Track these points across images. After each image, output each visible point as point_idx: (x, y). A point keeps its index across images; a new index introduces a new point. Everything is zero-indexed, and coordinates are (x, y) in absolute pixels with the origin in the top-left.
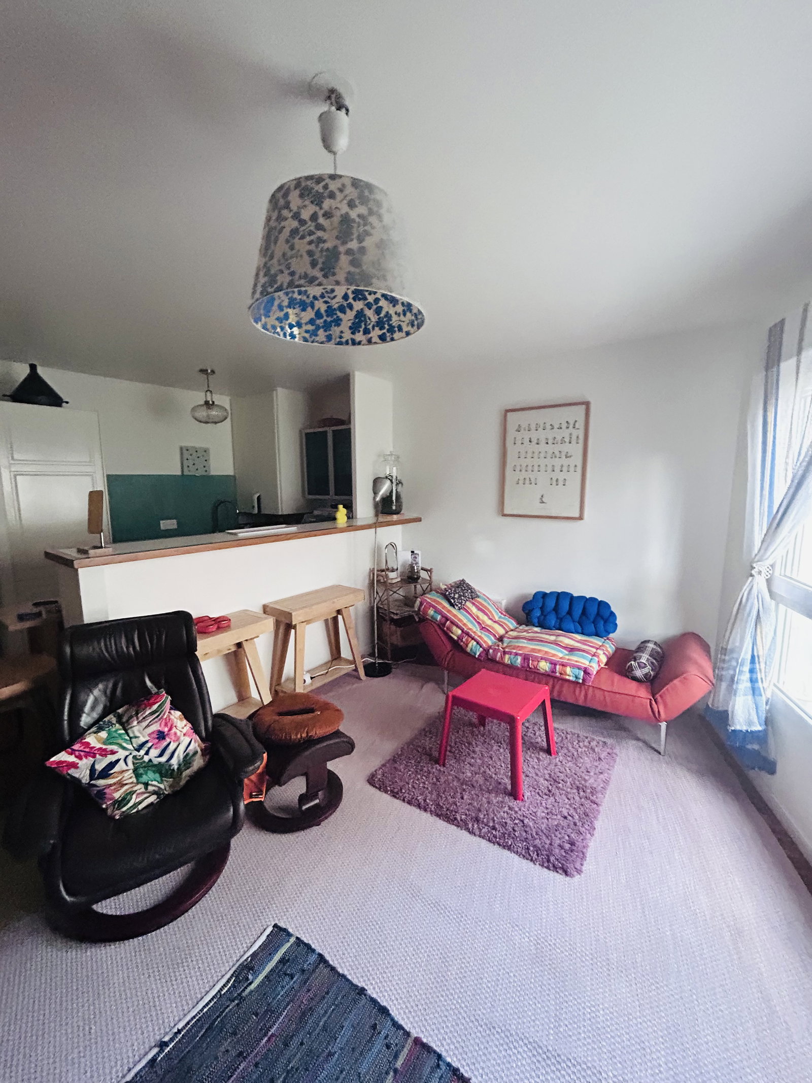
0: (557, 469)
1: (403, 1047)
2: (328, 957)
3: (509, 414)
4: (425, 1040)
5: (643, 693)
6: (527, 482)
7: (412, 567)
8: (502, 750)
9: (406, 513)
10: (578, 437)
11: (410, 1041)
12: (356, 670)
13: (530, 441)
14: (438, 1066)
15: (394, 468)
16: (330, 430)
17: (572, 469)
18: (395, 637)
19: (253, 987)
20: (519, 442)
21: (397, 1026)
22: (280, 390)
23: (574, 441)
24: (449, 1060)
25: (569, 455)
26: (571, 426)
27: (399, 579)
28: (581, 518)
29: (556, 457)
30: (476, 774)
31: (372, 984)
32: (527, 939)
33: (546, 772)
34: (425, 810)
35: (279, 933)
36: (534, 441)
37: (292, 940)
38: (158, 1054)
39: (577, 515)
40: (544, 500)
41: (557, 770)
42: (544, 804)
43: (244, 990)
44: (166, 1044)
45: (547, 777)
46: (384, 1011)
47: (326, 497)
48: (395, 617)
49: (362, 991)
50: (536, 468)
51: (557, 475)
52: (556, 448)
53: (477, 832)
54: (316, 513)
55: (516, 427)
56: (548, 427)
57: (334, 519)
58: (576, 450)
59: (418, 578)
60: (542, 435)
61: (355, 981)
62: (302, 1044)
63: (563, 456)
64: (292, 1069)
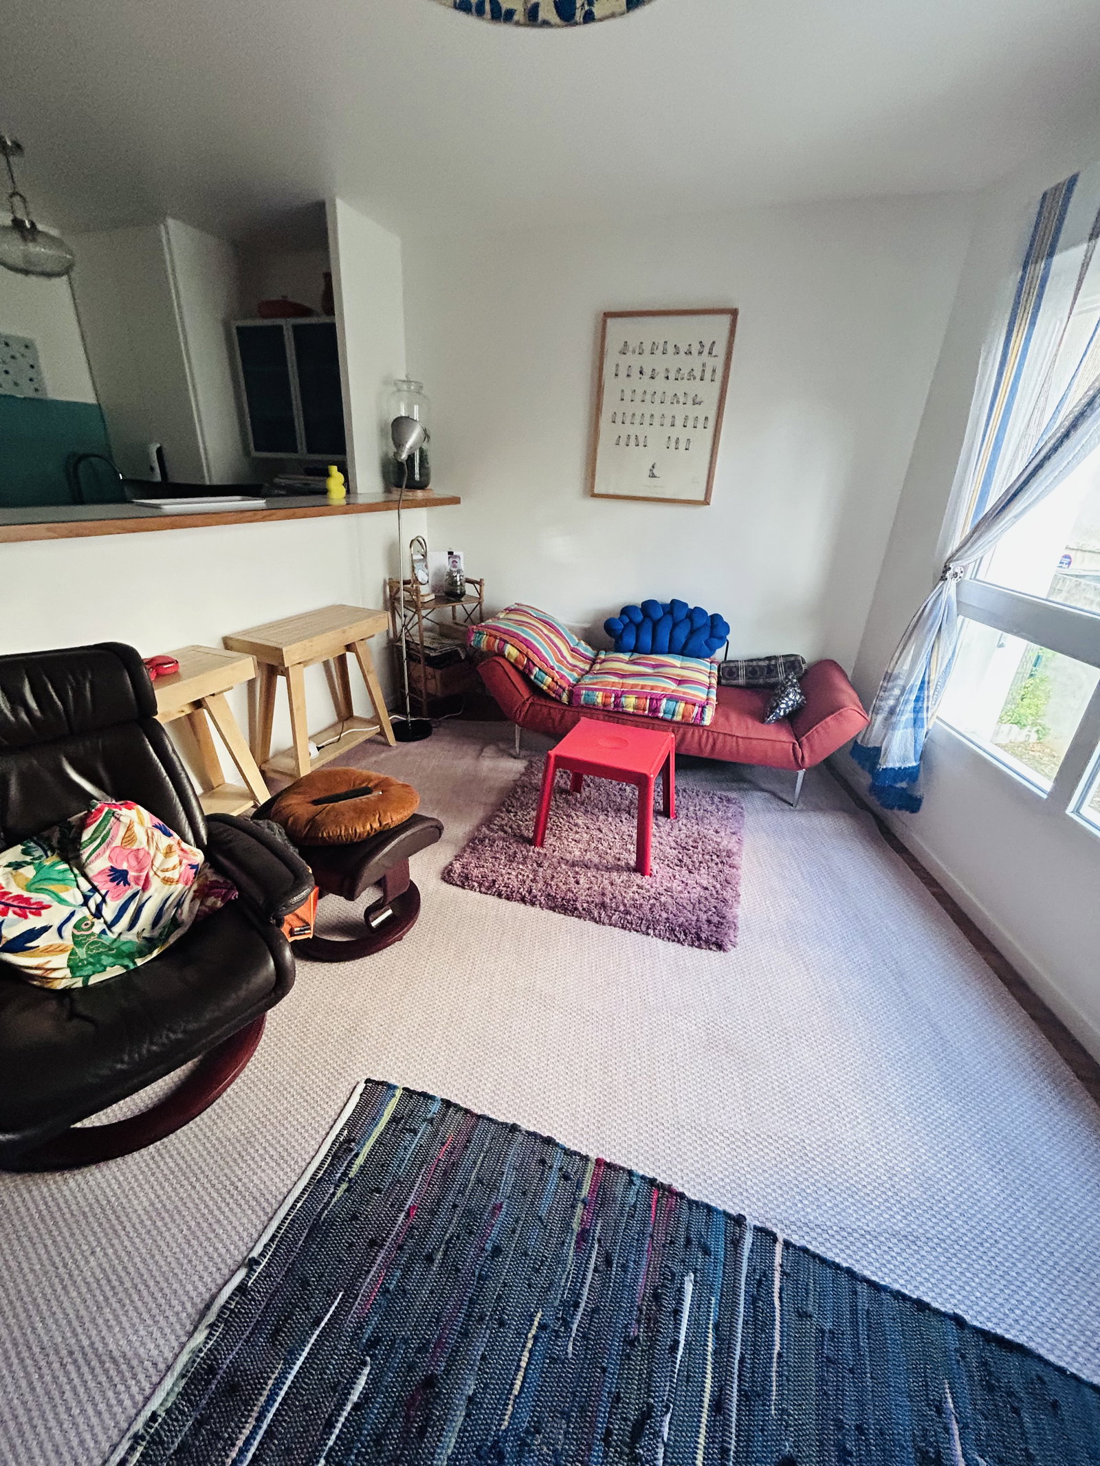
0: (679, 422)
1: (584, 1173)
2: (454, 1100)
3: (610, 321)
4: (608, 1161)
5: (784, 738)
6: (632, 441)
7: (450, 574)
8: (610, 819)
9: (436, 489)
10: (714, 371)
11: (591, 1166)
12: (382, 733)
13: (641, 373)
14: (631, 1181)
15: (416, 408)
16: (287, 325)
17: (701, 423)
18: (433, 684)
19: (360, 1161)
20: (623, 372)
21: (568, 1153)
22: (171, 222)
23: (708, 375)
24: (641, 1173)
25: (698, 400)
26: (706, 350)
27: (433, 597)
28: (706, 502)
29: (678, 402)
30: (586, 851)
31: (524, 1117)
32: (694, 1027)
33: (670, 839)
34: (533, 904)
35: (376, 1088)
36: (648, 372)
37: (398, 1093)
38: (248, 1276)
39: (702, 498)
40: (655, 471)
41: (683, 836)
42: (677, 876)
43: (349, 1166)
44: (255, 1262)
45: (673, 845)
46: (549, 1141)
47: (293, 456)
48: (433, 654)
49: (514, 1128)
50: (647, 420)
51: (678, 432)
52: (681, 387)
53: (606, 921)
54: (277, 480)
55: (621, 346)
56: (671, 349)
57: (324, 492)
58: (709, 392)
59: (463, 594)
60: (659, 363)
61: (501, 1119)
62: (455, 1206)
63: (690, 402)
64: (451, 1238)
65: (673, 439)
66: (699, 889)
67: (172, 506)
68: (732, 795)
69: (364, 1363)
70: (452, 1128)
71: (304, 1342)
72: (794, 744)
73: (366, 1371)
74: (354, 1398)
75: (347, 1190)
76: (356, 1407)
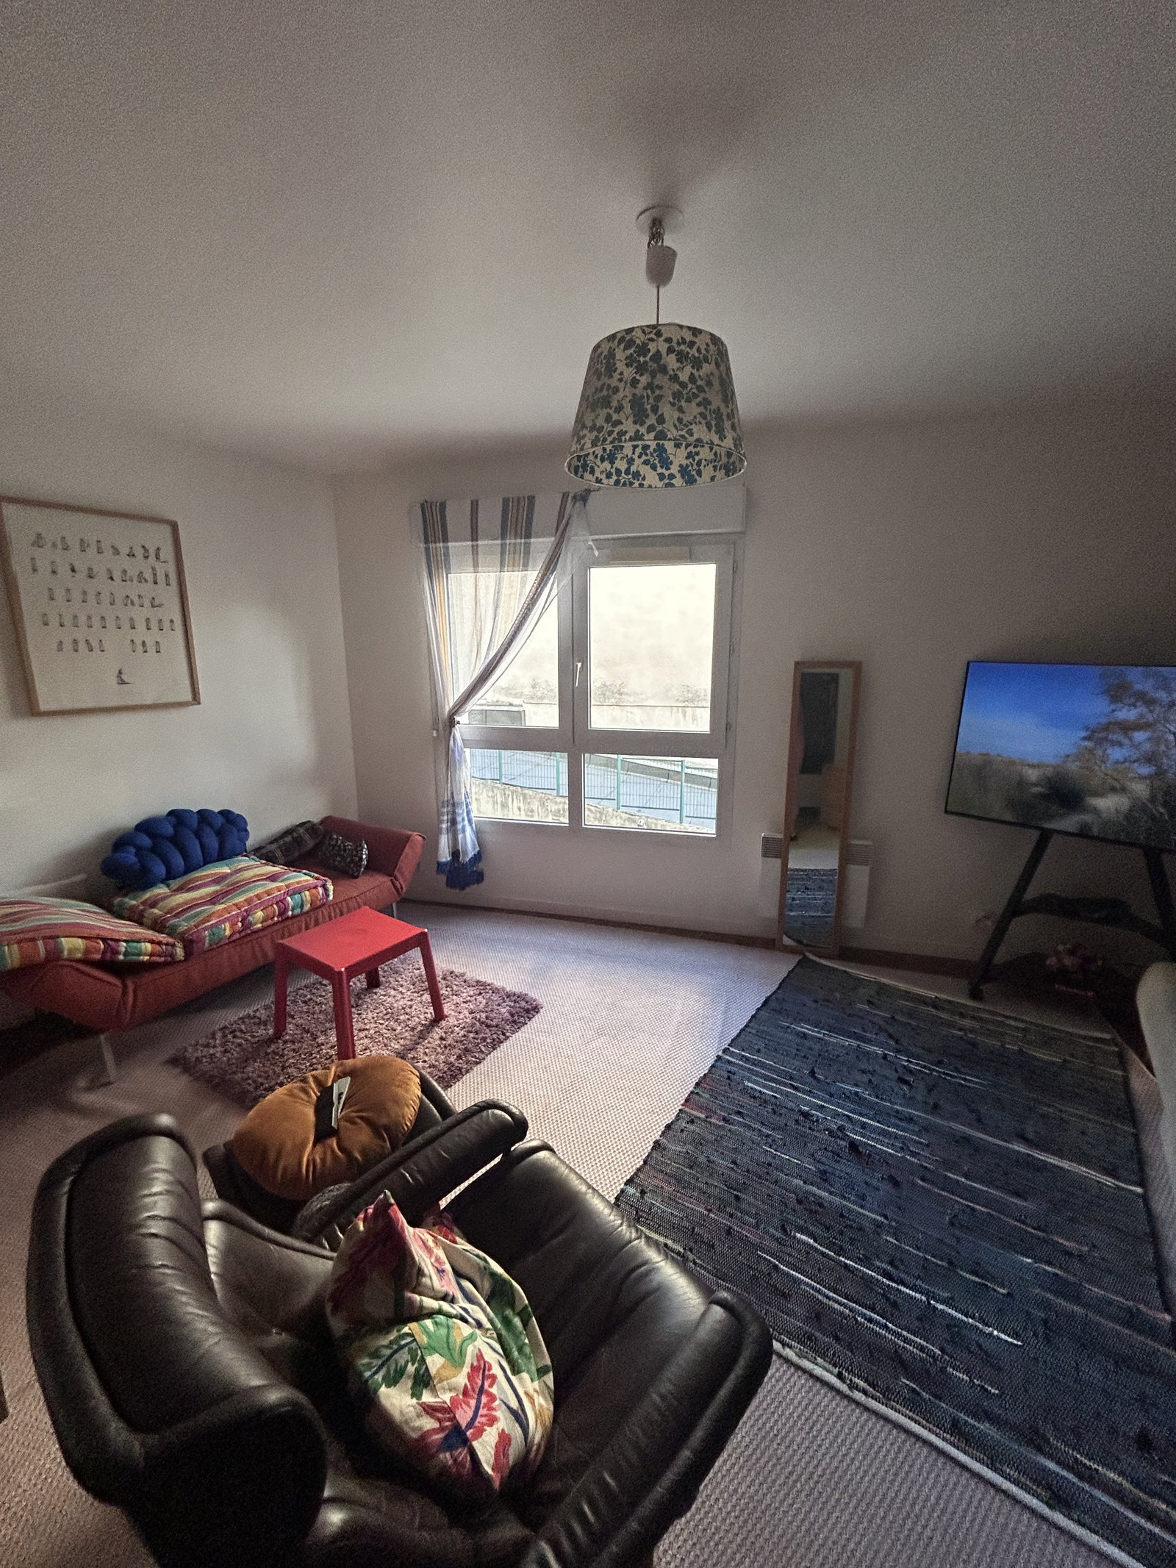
0: (141, 626)
1: (690, 1114)
4: (684, 1101)
6: (82, 646)
10: (167, 576)
11: (686, 1110)
13: (73, 570)
17: (166, 625)
20: (44, 568)
21: (677, 1118)
23: (161, 579)
25: (156, 603)
26: (152, 555)
28: (196, 699)
29: (133, 604)
36: (82, 570)
39: (189, 698)
40: (124, 677)
50: (97, 622)
51: (141, 635)
52: (134, 590)
55: (33, 538)
56: (106, 549)
58: (169, 595)
60: (95, 561)
63: (147, 603)
65: (138, 642)
66: (477, 997)
69: (795, 1237)
70: (650, 1181)
71: (787, 1274)
73: (798, 1235)
74: (812, 1241)
76: (815, 1241)
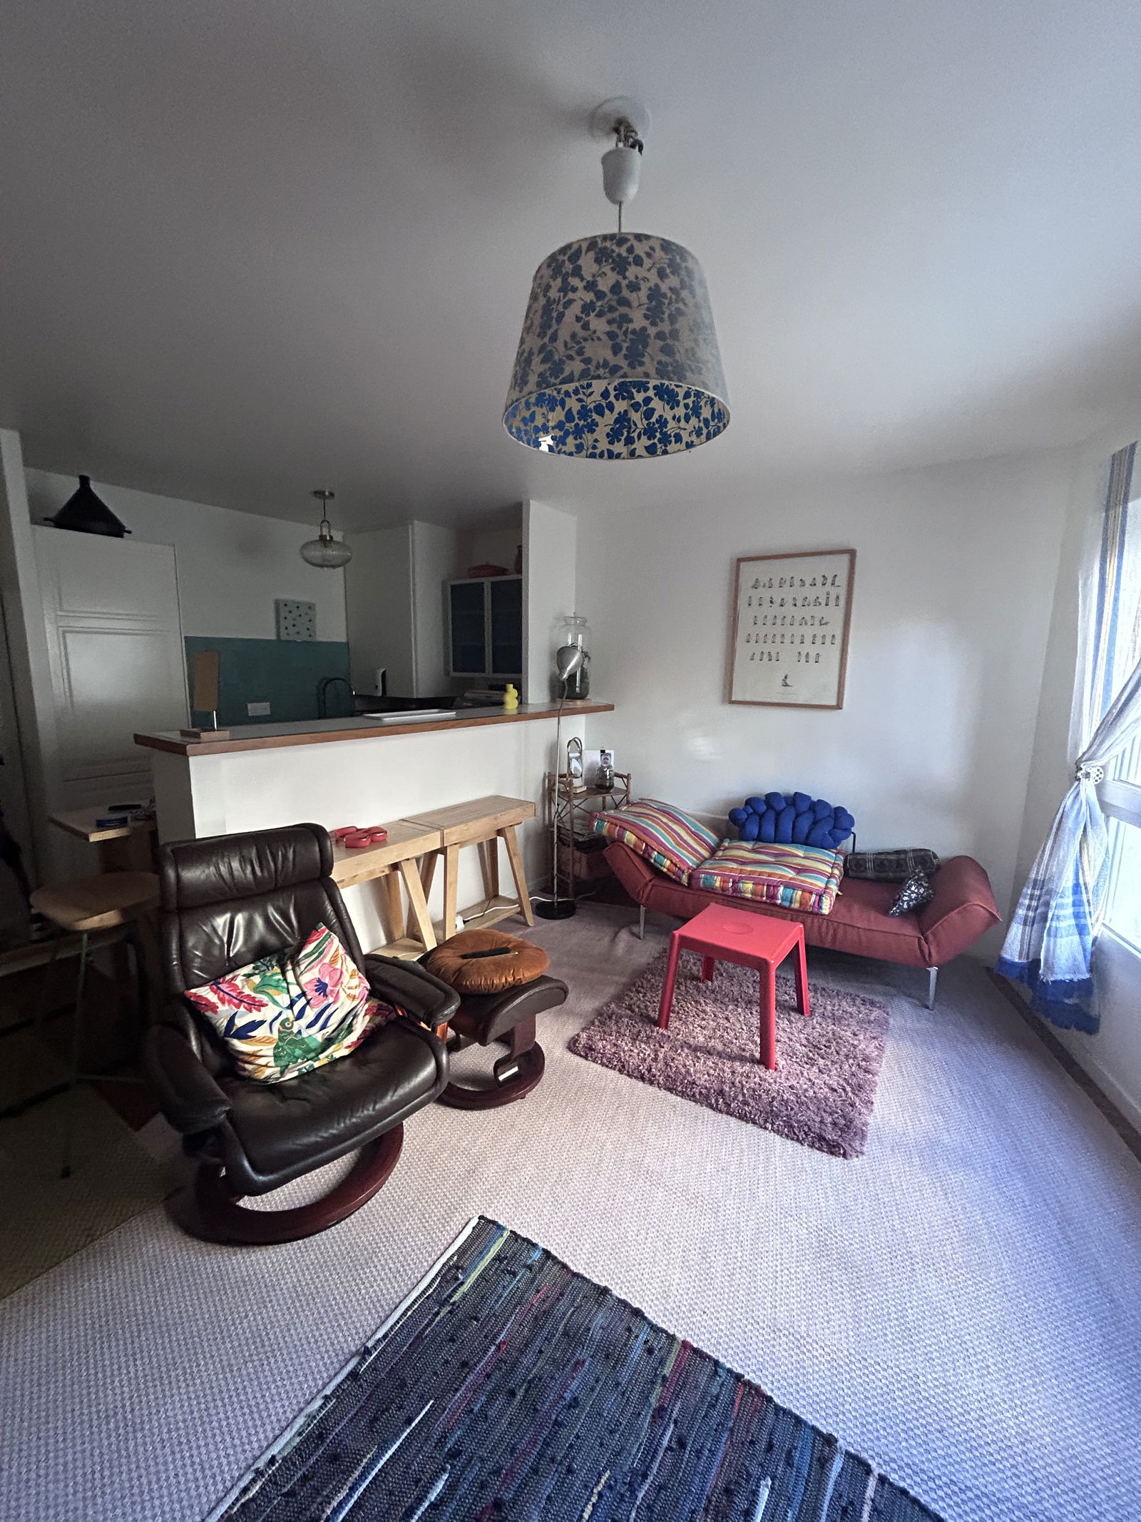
0: (808, 640)
1: (669, 1352)
2: (554, 1253)
3: (743, 565)
4: (695, 1345)
6: (766, 656)
7: (601, 770)
8: (740, 1010)
9: (593, 699)
10: (838, 597)
11: (676, 1348)
12: (522, 912)
13: (771, 602)
14: (716, 1372)
15: (580, 636)
16: (487, 582)
17: (828, 640)
18: (580, 866)
19: (465, 1288)
20: (755, 602)
21: (656, 1329)
22: (416, 522)
23: (832, 602)
24: (728, 1366)
25: (824, 621)
26: (829, 581)
27: (585, 788)
28: (839, 706)
29: (806, 624)
30: (710, 1038)
31: (617, 1284)
32: (805, 1231)
33: (802, 1036)
34: (651, 1083)
35: (487, 1227)
36: (778, 601)
37: (506, 1234)
38: (360, 1364)
39: (834, 703)
40: (788, 681)
41: (816, 1034)
42: (805, 1074)
43: (455, 1291)
44: (368, 1351)
45: (804, 1042)
46: (637, 1313)
47: (483, 675)
48: (581, 840)
49: (605, 1291)
50: (778, 639)
51: (807, 647)
52: (807, 612)
53: (723, 1109)
54: (467, 695)
55: (753, 582)
56: (797, 582)
57: (501, 703)
58: (836, 615)
59: (611, 786)
60: (787, 593)
61: (596, 1281)
62: (541, 1352)
63: (817, 623)
64: (534, 1378)
65: (803, 654)
66: (826, 1090)
67: (390, 718)
68: (877, 999)
69: (444, 1470)
70: (548, 1278)
71: (397, 1436)
72: (919, 938)
73: (445, 1477)
74: (432, 1497)
75: (450, 1312)
76: (433, 1506)
